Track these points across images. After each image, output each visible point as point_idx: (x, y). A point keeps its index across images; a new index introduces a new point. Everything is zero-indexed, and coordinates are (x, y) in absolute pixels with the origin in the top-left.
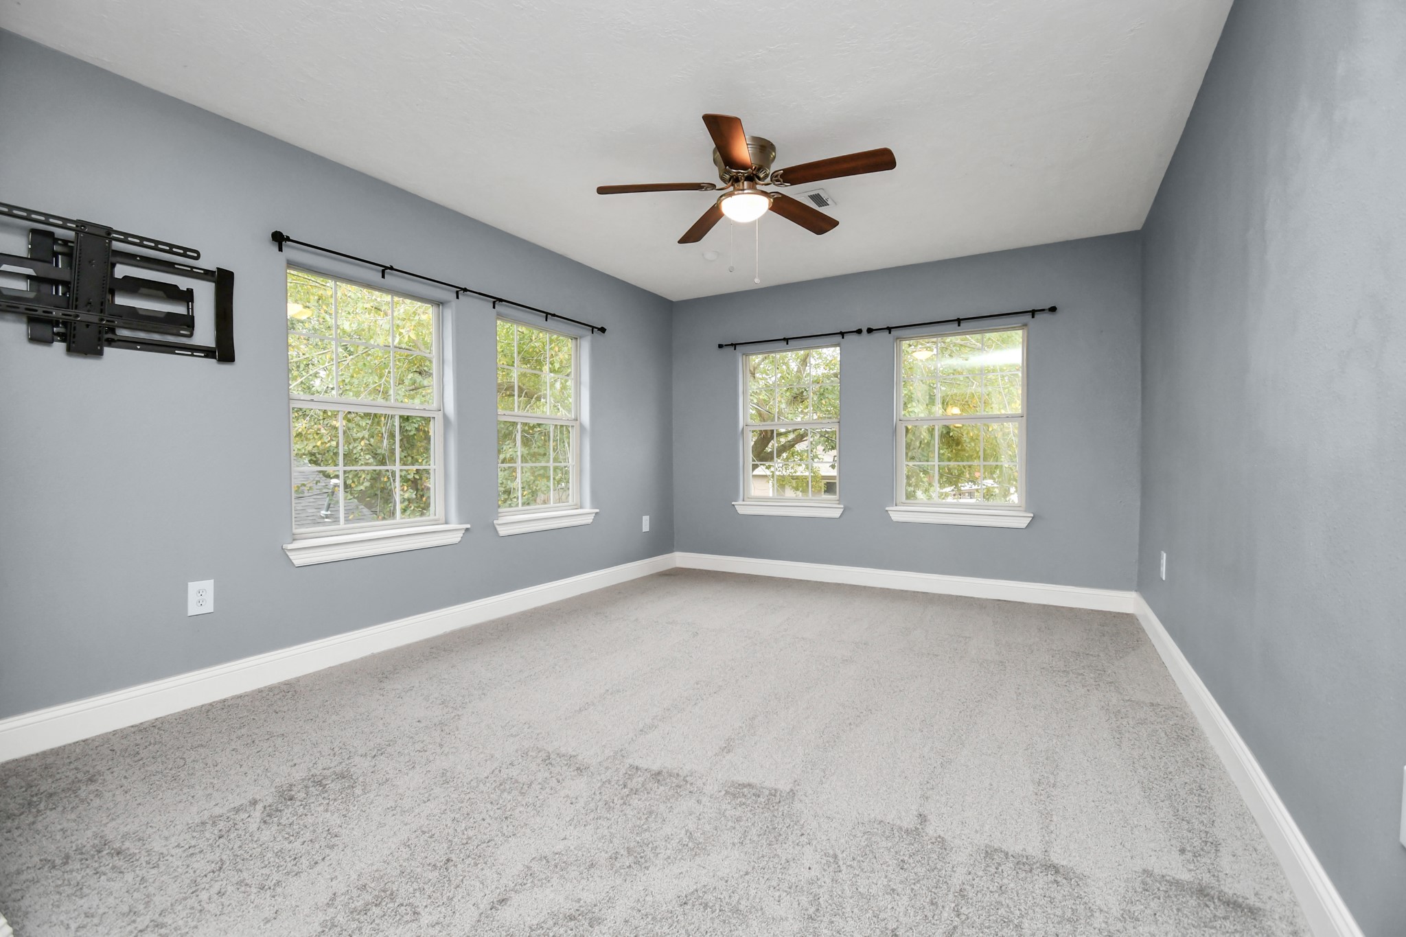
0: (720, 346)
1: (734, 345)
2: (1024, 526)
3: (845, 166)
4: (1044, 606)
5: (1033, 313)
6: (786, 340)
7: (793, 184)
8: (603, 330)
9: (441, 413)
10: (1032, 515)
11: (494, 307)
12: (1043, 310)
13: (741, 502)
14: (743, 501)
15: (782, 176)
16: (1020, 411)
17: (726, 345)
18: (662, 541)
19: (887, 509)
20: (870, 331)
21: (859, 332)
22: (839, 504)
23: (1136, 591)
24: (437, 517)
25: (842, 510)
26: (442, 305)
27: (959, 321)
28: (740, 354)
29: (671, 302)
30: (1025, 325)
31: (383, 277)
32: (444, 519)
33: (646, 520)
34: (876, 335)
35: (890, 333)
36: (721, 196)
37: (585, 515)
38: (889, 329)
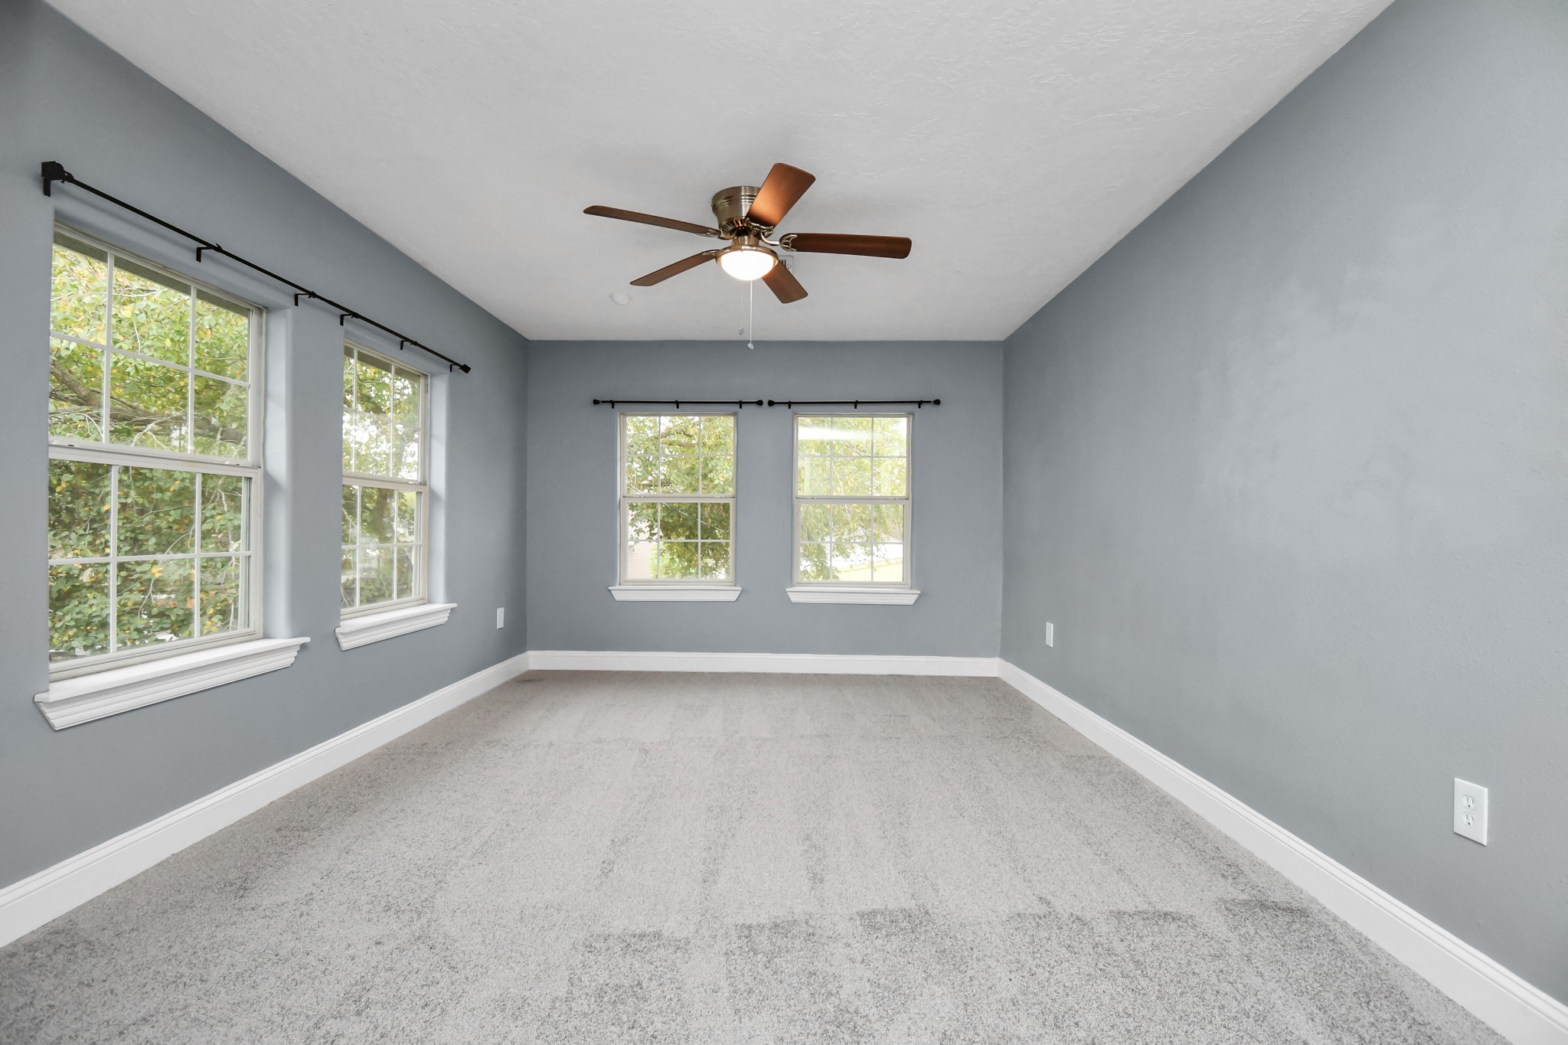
0: (596, 402)
1: (613, 403)
2: (912, 602)
3: (860, 245)
4: (930, 677)
5: (920, 403)
6: (677, 403)
7: (799, 250)
8: (466, 369)
9: (260, 472)
10: (919, 592)
11: (342, 324)
12: (930, 402)
13: (618, 587)
14: (620, 585)
15: (794, 240)
16: (903, 494)
17: (603, 402)
18: (515, 641)
19: (787, 590)
20: (771, 403)
21: (760, 403)
22: (735, 586)
23: (1000, 657)
24: (251, 629)
25: (739, 592)
26: (267, 313)
27: (856, 403)
28: (619, 414)
29: (528, 340)
30: (912, 414)
31: (199, 259)
32: (262, 631)
33: (501, 613)
34: (776, 408)
35: (790, 408)
36: (725, 249)
37: (437, 609)
38: (790, 404)
